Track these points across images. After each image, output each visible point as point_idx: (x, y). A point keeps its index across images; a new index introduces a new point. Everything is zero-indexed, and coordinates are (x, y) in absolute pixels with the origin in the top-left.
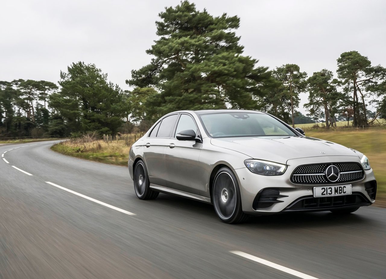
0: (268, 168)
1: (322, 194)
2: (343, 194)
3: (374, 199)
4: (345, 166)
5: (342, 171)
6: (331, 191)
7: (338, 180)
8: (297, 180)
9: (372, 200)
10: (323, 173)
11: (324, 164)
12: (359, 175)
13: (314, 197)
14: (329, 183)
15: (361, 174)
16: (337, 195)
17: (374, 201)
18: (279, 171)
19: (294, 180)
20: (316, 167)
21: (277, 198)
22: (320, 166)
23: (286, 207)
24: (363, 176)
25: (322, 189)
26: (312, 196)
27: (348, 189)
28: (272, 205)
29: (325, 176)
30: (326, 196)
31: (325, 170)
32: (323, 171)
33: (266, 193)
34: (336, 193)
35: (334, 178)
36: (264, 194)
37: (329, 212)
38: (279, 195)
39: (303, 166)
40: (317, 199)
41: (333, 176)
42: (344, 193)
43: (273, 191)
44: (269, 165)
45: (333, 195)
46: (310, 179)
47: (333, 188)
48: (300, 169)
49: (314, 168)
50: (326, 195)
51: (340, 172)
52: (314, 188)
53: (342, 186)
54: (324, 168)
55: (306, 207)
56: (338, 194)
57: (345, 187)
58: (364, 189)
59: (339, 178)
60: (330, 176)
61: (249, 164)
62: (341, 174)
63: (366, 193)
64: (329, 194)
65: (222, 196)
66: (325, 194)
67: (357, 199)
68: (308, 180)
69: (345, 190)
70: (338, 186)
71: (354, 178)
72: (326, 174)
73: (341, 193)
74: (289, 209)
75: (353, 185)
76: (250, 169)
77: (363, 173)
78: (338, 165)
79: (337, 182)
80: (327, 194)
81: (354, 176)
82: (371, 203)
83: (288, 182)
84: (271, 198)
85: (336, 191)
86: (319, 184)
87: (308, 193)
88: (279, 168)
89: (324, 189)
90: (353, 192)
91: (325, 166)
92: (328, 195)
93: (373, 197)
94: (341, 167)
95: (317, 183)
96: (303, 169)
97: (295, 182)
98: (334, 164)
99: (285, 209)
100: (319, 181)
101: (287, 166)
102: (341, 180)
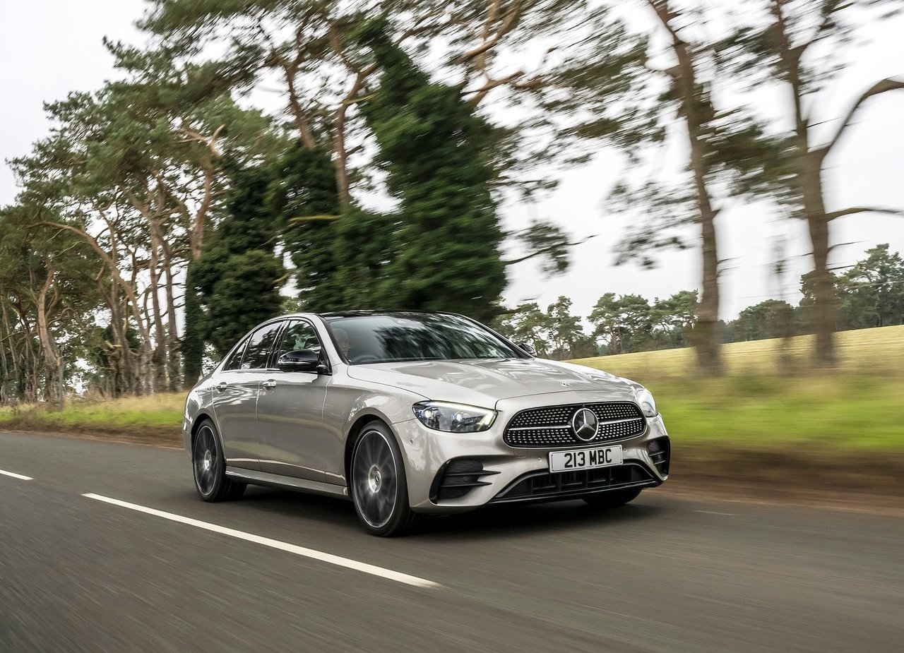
0: (459, 418)
1: (566, 466)
2: (605, 464)
3: (667, 473)
4: (609, 410)
5: (604, 420)
6: (582, 459)
7: (596, 437)
8: (517, 439)
9: (663, 474)
10: (566, 424)
11: (569, 406)
12: (636, 427)
13: (551, 472)
14: (579, 442)
15: (639, 424)
16: (594, 466)
17: (666, 478)
18: (481, 423)
19: (511, 438)
20: (553, 412)
21: (478, 476)
22: (562, 411)
23: (497, 495)
24: (643, 428)
25: (565, 456)
26: (547, 470)
27: (617, 455)
28: (468, 492)
29: (570, 430)
30: (573, 469)
31: (570, 418)
32: (568, 420)
33: (458, 468)
34: (593, 463)
35: (587, 433)
36: (452, 470)
37: (580, 501)
38: (482, 471)
39: (527, 412)
40: (557, 475)
41: (586, 429)
42: (608, 462)
43: (471, 463)
44: (460, 412)
45: (587, 466)
46: (542, 438)
47: (587, 452)
48: (521, 418)
49: (549, 415)
50: (573, 467)
51: (600, 421)
52: (550, 453)
53: (604, 449)
54: (569, 413)
55: (535, 492)
56: (596, 464)
57: (610, 451)
58: (646, 453)
59: (598, 434)
60: (580, 429)
61: (422, 411)
62: (602, 426)
63: (649, 462)
64: (580, 465)
65: (369, 481)
66: (571, 466)
67: (634, 474)
68: (538, 438)
69: (610, 455)
70: (597, 449)
71: (627, 432)
72: (573, 426)
73: (603, 462)
74: (503, 497)
75: (625, 446)
76: (423, 420)
77: (644, 422)
78: (596, 409)
79: (594, 440)
80: (575, 466)
81: (627, 429)
82: (660, 482)
83: (499, 445)
84: (466, 479)
85: (593, 459)
86: (558, 445)
87: (539, 464)
88: (481, 417)
89: (570, 455)
90: (625, 461)
91: (569, 410)
92: (578, 468)
93: (664, 469)
94: (602, 411)
95: (556, 445)
96: (527, 418)
97: (512, 444)
98: (588, 406)
99: (494, 499)
100: (560, 440)
101: (497, 412)
102: (601, 436)
